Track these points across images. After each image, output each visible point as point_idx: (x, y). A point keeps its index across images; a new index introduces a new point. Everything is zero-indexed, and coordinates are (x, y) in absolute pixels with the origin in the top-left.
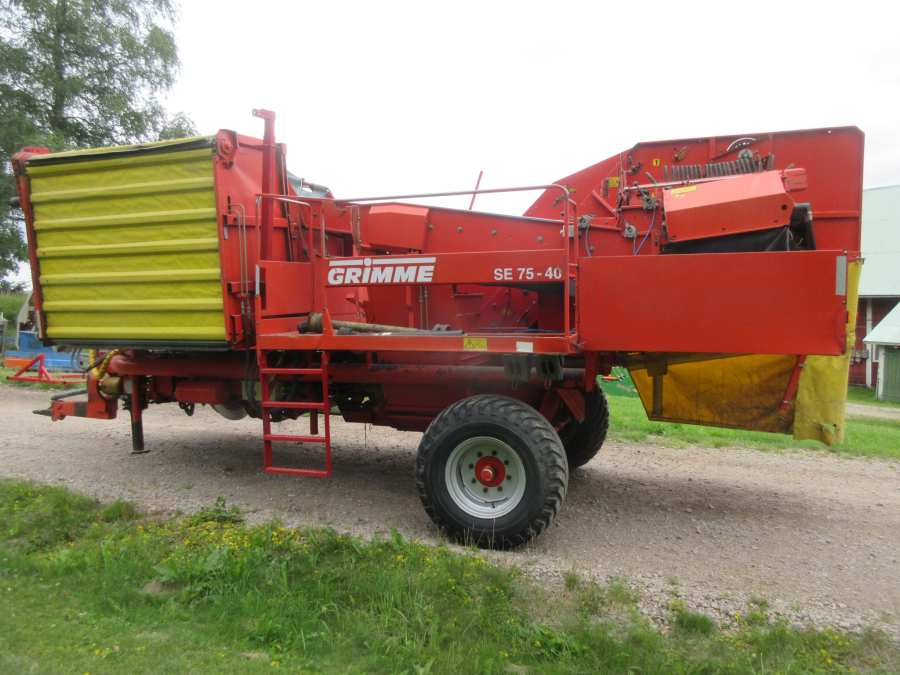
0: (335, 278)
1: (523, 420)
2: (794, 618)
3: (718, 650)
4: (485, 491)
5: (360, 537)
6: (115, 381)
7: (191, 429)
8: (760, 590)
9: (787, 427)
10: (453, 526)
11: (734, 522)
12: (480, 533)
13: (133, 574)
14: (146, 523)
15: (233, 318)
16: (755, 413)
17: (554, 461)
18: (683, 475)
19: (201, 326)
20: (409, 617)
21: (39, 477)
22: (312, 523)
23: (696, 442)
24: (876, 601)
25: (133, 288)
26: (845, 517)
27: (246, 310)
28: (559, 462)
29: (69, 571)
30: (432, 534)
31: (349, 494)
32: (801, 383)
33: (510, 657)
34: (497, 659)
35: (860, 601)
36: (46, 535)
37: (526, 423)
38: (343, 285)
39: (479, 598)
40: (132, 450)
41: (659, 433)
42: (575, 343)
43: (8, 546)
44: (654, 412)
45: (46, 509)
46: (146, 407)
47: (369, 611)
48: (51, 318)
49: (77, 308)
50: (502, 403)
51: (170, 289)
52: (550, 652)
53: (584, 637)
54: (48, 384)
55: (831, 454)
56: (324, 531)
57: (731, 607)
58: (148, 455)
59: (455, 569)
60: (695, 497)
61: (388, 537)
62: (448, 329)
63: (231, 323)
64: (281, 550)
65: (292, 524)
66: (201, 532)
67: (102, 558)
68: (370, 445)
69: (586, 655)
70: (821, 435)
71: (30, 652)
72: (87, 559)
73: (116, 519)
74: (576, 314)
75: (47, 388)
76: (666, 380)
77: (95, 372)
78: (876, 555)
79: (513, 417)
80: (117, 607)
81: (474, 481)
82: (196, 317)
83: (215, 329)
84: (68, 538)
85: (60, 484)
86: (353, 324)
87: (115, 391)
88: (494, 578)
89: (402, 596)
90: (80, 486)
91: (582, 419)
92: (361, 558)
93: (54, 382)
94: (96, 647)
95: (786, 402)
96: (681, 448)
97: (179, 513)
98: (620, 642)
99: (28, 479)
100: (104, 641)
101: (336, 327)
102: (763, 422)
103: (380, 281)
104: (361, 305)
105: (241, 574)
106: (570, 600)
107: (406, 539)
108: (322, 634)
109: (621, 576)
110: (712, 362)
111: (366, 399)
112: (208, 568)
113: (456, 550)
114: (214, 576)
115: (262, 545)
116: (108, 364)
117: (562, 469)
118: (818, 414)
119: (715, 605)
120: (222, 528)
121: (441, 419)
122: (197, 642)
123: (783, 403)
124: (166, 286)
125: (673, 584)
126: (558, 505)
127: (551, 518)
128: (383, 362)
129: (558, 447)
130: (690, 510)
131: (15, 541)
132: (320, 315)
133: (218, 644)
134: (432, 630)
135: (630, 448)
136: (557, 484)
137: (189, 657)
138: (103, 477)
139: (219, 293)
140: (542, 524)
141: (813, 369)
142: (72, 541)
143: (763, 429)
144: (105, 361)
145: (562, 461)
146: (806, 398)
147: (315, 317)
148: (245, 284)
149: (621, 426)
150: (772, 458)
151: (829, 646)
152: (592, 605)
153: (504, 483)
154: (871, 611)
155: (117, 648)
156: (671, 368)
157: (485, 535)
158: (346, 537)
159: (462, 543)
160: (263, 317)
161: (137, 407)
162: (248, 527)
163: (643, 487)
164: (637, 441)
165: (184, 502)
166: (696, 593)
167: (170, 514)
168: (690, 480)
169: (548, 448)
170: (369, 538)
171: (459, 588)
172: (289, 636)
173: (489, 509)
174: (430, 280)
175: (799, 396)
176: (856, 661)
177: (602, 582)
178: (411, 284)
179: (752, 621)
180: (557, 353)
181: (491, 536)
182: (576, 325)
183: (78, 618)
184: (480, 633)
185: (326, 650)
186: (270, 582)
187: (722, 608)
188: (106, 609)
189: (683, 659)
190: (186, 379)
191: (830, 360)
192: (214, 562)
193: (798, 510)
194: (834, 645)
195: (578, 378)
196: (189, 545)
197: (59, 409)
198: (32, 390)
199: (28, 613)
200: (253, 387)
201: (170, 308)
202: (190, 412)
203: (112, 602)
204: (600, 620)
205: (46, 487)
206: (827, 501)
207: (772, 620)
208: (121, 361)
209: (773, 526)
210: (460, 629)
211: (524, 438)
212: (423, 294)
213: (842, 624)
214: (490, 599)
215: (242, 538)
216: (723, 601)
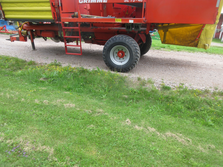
0: (81, 1)
1: (130, 41)
2: (189, 87)
3: (171, 93)
4: (120, 59)
5: (90, 69)
6: (25, 31)
7: (47, 45)
8: (183, 82)
9: (196, 46)
10: (112, 67)
11: (179, 68)
12: (118, 69)
13: (37, 76)
14: (38, 66)
15: (54, 13)
16: (189, 42)
17: (137, 51)
18: (169, 57)
19: (46, 15)
20: (101, 86)
21: (10, 55)
22: (78, 66)
23: (173, 50)
24: (209, 84)
25: (26, 4)
26: (206, 67)
27: (57, 10)
28: (138, 52)
29: (21, 75)
30: (107, 69)
31: (87, 60)
32: (202, 33)
33: (124, 94)
34: (121, 94)
35: (205, 84)
36: (15, 68)
37: (130, 42)
38: (83, 3)
39: (117, 82)
40: (32, 50)
41: (164, 48)
42: (145, 20)
43: (6, 70)
44: (163, 42)
45: (14, 62)
46: (34, 39)
47: (92, 85)
48: (5, 13)
49: (12, 10)
50: (124, 37)
51: (36, 4)
52: (133, 93)
53: (141, 90)
54: (8, 33)
55: (206, 53)
56: (81, 68)
57: (175, 85)
58: (36, 51)
59: (112, 76)
60: (171, 62)
61: (96, 69)
62: (111, 16)
63: (54, 14)
64: (71, 72)
65: (73, 66)
66: (51, 68)
67: (29, 73)
68: (92, 49)
69: (141, 94)
70: (204, 47)
71: (15, 90)
72: (25, 73)
73: (31, 65)
74: (146, 12)
75: (8, 34)
76: (167, 33)
77: (20, 29)
78: (211, 75)
79: (127, 40)
80: (34, 83)
81: (117, 57)
82: (44, 13)
83: (49, 16)
84: (20, 69)
85: (16, 57)
86: (86, 15)
87: (26, 34)
88: (121, 78)
89: (100, 82)
90: (21, 57)
91: (145, 42)
92: (90, 73)
93: (10, 33)
94: (30, 90)
95: (197, 38)
96: (169, 51)
97: (46, 64)
98: (149, 91)
99: (8, 56)
100: (32, 89)
101: (82, 16)
102: (190, 44)
103: (93, 2)
104: (88, 10)
105: (62, 76)
106: (138, 83)
107: (100, 70)
108: (81, 89)
109: (150, 78)
110: (180, 28)
111: (90, 37)
112: (54, 75)
113: (112, 72)
114: (55, 77)
115: (66, 71)
116: (23, 27)
117: (139, 53)
118: (205, 42)
119: (172, 84)
120: (56, 67)
121: (109, 41)
122: (53, 90)
123: (196, 39)
124: (35, 3)
125: (162, 80)
126: (137, 62)
127: (135, 65)
128: (94, 26)
129: (138, 48)
130: (169, 65)
131: (8, 69)
132: (77, 13)
133: (58, 90)
134: (106, 89)
135: (156, 51)
136: (137, 57)
137: (52, 92)
138: (26, 56)
139: (49, 5)
140: (133, 67)
141: (206, 29)
142: (21, 69)
143: (190, 46)
144: (22, 26)
145: (139, 52)
146: (203, 37)
147: (76, 13)
148: (56, 3)
149: (154, 46)
150: (191, 54)
151: (196, 93)
152: (143, 84)
153: (124, 57)
154: (207, 86)
155: (35, 90)
156: (169, 30)
157: (119, 69)
158: (86, 69)
159: (114, 71)
160: (62, 13)
161: (32, 39)
162: (63, 67)
163: (158, 60)
164: (158, 50)
165: (47, 61)
166: (168, 82)
167: (44, 64)
168: (170, 58)
169: (135, 48)
170: (92, 69)
171: (113, 80)
172: (74, 89)
173: (120, 63)
174: (106, 2)
175: (201, 37)
176: (202, 96)
177: (146, 79)
178: (101, 3)
179: (180, 88)
180: (140, 23)
181: (121, 69)
182: (145, 15)
183: (25, 85)
184: (117, 89)
185: (82, 92)
186: (69, 78)
187: (173, 85)
188: (32, 83)
189: (162, 95)
190: (43, 31)
191: (211, 27)
192: (55, 74)
193: (195, 65)
194: (197, 92)
195: (145, 31)
196: (49, 71)
197: (12, 39)
198: (5, 35)
199: (14, 83)
200: (61, 32)
201: (37, 10)
202: (46, 40)
203: (33, 81)
204: (145, 87)
205: (13, 57)
206: (203, 64)
207: (184, 87)
208: (26, 26)
209: (188, 69)
210: (113, 88)
211: (130, 46)
212: (105, 7)
213: (200, 88)
214: (120, 82)
215: (62, 69)
216: (174, 84)
